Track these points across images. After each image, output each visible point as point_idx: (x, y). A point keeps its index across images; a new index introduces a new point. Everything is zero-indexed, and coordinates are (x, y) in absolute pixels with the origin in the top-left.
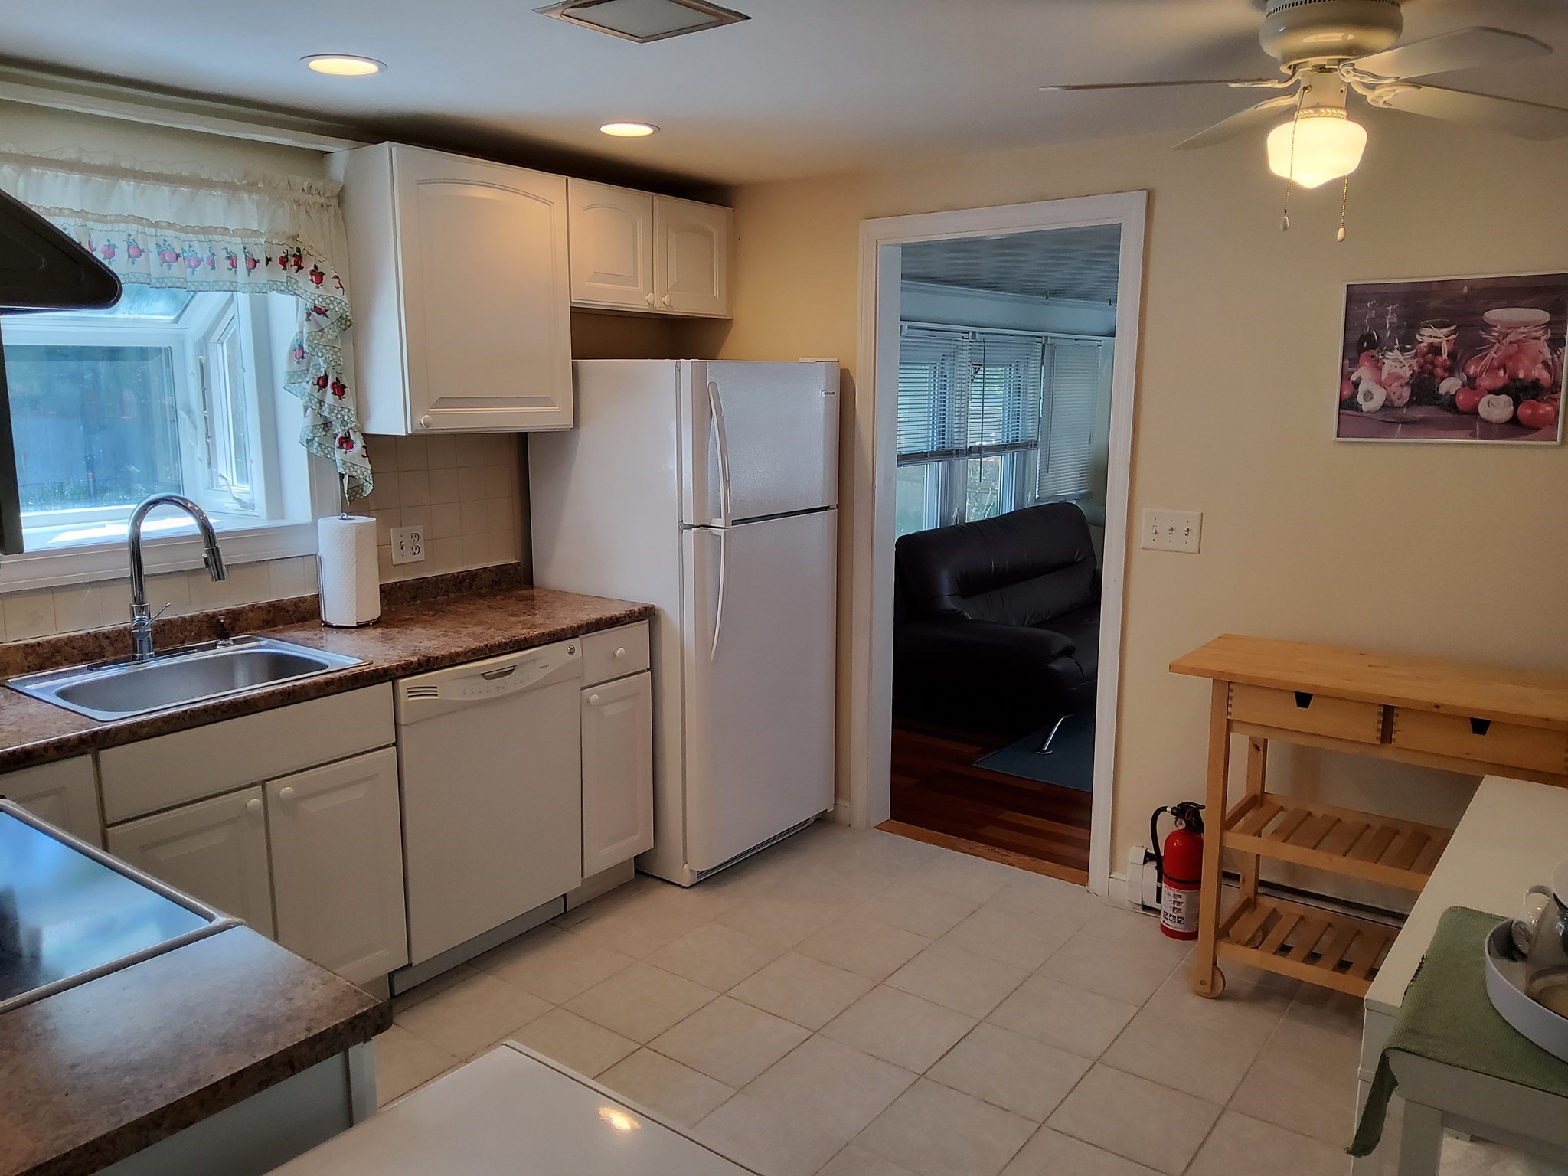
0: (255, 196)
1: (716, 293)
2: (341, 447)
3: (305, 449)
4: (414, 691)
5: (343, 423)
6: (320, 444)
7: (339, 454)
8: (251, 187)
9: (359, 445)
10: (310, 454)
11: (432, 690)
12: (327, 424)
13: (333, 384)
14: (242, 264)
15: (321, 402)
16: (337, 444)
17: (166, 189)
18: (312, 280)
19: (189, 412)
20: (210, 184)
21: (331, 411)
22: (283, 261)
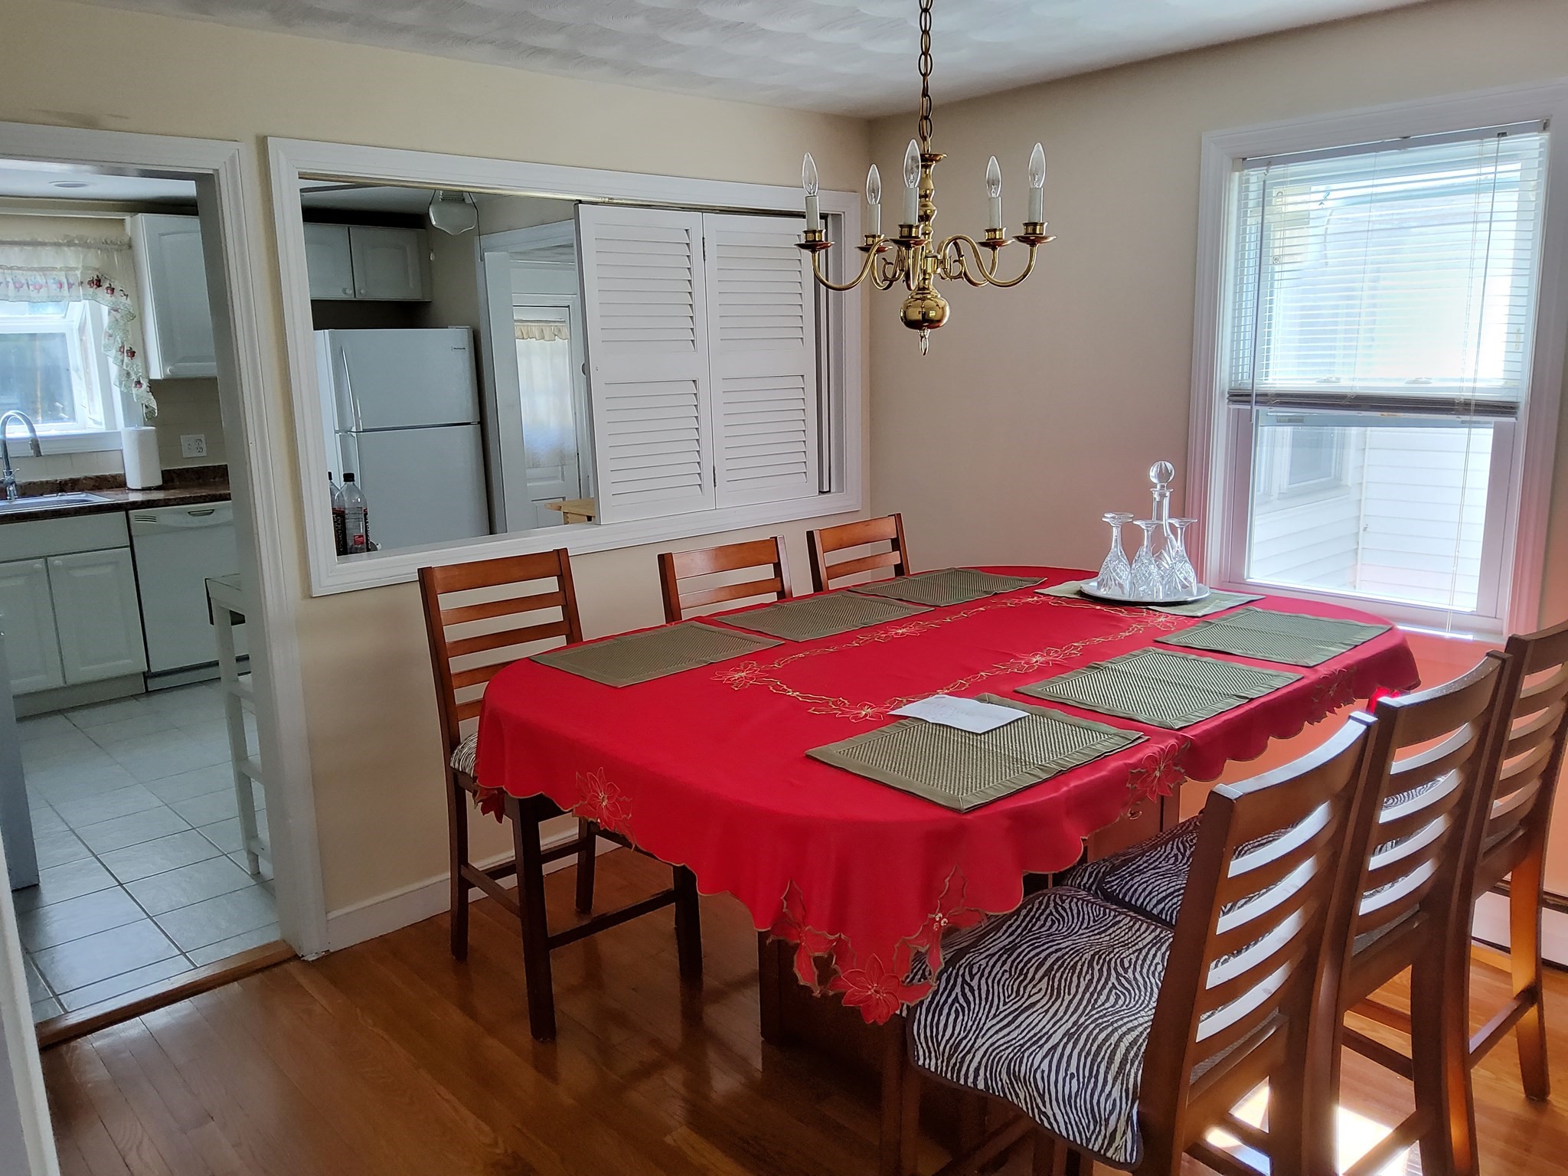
0: (72, 248)
1: (411, 285)
2: (136, 387)
3: (118, 389)
4: (138, 518)
5: (136, 374)
6: (125, 386)
7: (134, 391)
8: (70, 244)
9: (145, 384)
10: (121, 392)
11: (153, 519)
12: (128, 374)
13: (127, 350)
14: (66, 286)
15: (123, 361)
16: (134, 385)
17: (16, 249)
18: (107, 293)
19: (77, 370)
20: (43, 244)
21: (127, 367)
22: (91, 282)
